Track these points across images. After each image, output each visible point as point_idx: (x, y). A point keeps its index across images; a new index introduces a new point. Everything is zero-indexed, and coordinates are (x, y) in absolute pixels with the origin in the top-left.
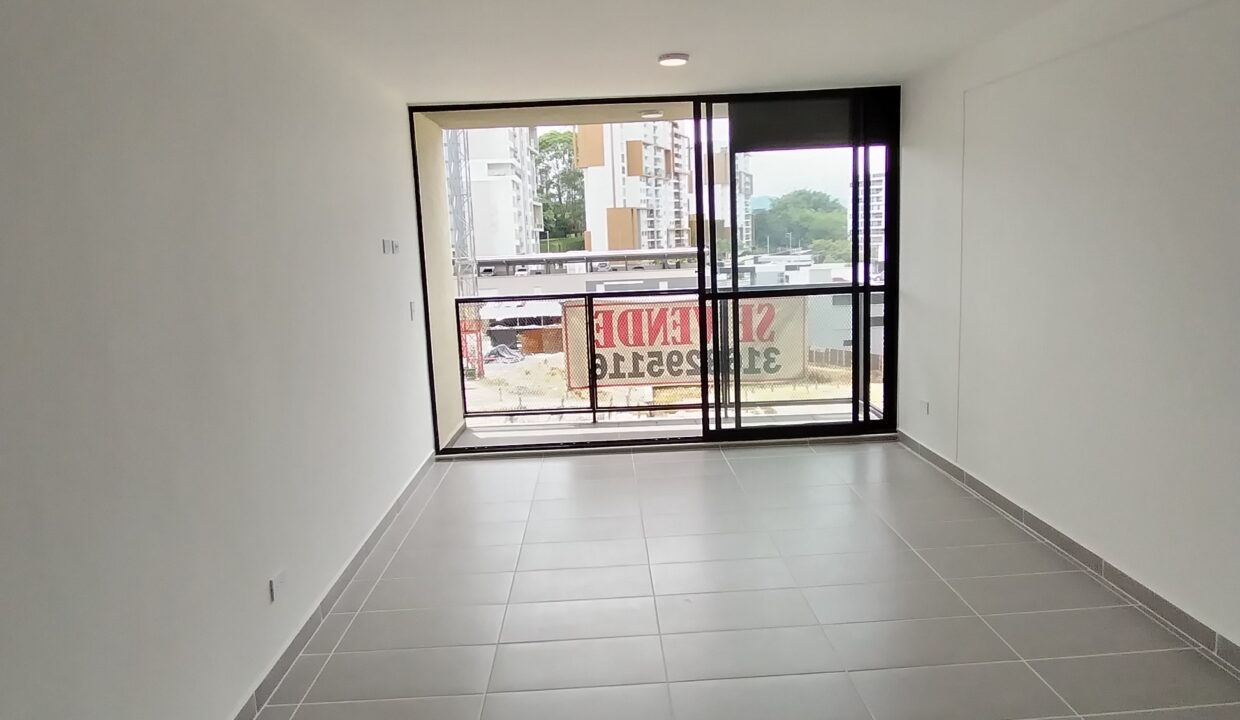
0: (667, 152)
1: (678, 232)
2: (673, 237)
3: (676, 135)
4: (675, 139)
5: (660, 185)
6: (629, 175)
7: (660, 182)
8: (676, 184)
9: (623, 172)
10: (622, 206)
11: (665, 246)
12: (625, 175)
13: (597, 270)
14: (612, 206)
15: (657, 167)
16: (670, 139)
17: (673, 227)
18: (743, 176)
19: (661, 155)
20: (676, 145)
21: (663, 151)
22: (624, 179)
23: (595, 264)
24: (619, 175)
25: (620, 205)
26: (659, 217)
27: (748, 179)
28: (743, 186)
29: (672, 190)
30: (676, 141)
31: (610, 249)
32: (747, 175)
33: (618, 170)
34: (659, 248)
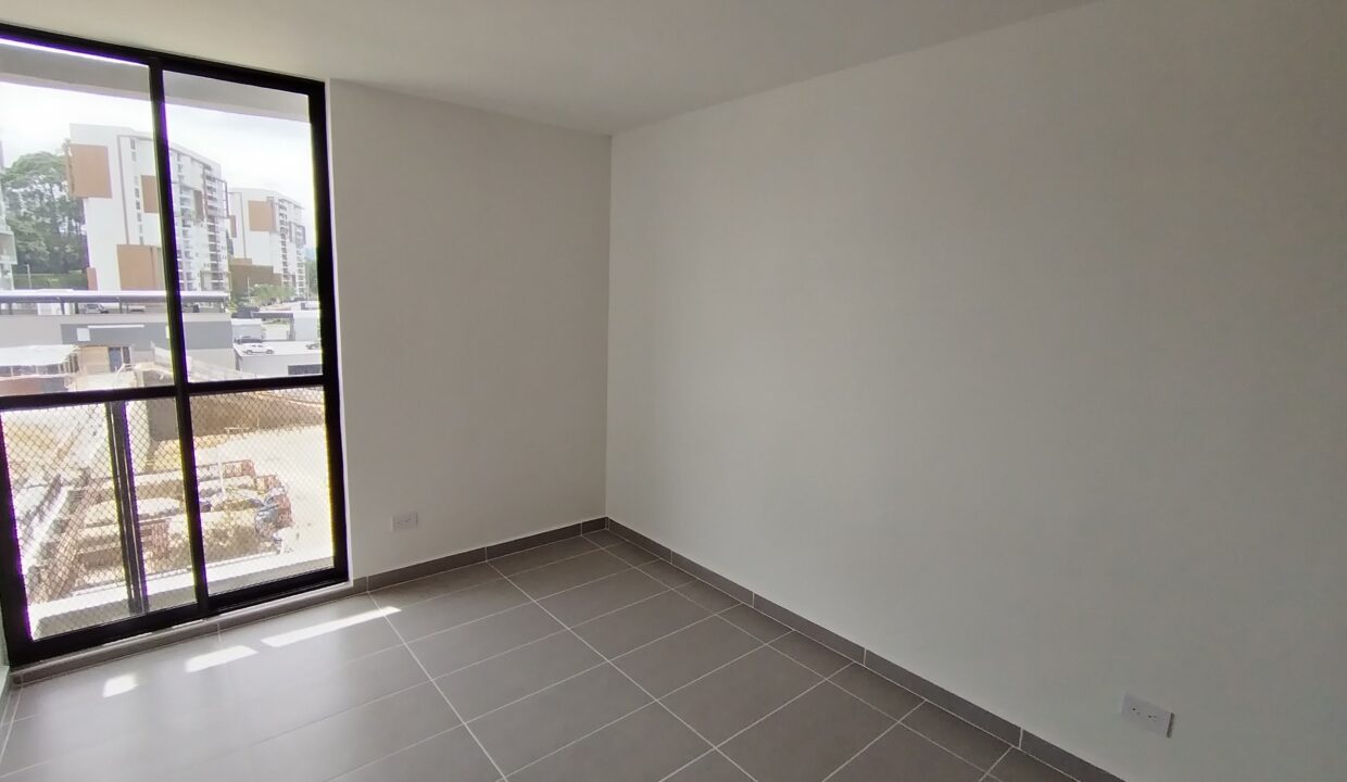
0: (198, 194)
1: (216, 276)
2: (209, 281)
3: (209, 178)
4: (207, 181)
5: (189, 226)
6: (146, 212)
7: (188, 223)
8: (210, 227)
9: (138, 208)
10: (137, 243)
11: (199, 289)
12: (142, 211)
13: (84, 312)
14: (125, 243)
15: (184, 207)
16: (201, 181)
17: (208, 269)
18: (293, 226)
19: (190, 196)
20: (209, 188)
21: (192, 192)
22: (139, 215)
23: (81, 306)
24: (132, 211)
25: (135, 241)
26: (190, 258)
27: (300, 231)
28: (293, 235)
29: (206, 232)
30: (208, 184)
31: (123, 288)
32: (299, 226)
33: (131, 206)
34: (190, 289)
